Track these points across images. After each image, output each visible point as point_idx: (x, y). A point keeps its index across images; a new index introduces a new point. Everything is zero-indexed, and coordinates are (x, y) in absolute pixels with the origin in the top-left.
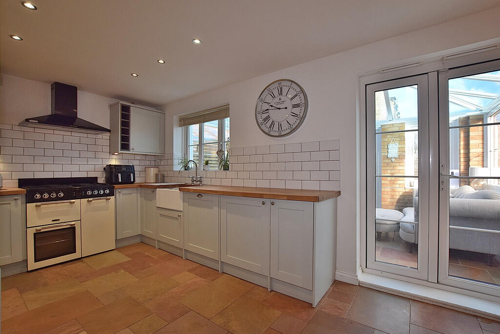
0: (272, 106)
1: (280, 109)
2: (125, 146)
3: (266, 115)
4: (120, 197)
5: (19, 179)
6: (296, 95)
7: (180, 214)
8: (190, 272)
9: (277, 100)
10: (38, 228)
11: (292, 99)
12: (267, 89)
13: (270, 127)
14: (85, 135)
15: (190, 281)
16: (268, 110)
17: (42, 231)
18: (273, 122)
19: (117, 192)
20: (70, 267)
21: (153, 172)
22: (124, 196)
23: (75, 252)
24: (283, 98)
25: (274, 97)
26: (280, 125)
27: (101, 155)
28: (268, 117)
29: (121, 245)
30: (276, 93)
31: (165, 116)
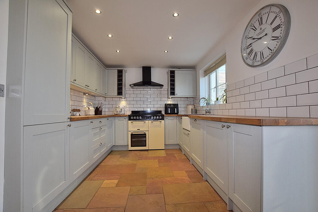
0: (254, 39)
1: (260, 38)
2: (173, 93)
3: (250, 49)
4: (167, 121)
5: (132, 111)
6: (276, 17)
7: (189, 133)
8: (186, 172)
9: (258, 31)
10: (132, 132)
11: (271, 24)
12: (249, 25)
13: (254, 59)
14: (156, 90)
15: (180, 177)
16: (251, 44)
17: (133, 133)
18: (256, 53)
19: (165, 118)
20: (142, 152)
21: (190, 107)
22: (170, 121)
23: (146, 146)
24: (263, 27)
25: (255, 30)
26: (262, 54)
27: (163, 99)
28: (252, 50)
29: (168, 148)
30: (257, 25)
31: (196, 72)
